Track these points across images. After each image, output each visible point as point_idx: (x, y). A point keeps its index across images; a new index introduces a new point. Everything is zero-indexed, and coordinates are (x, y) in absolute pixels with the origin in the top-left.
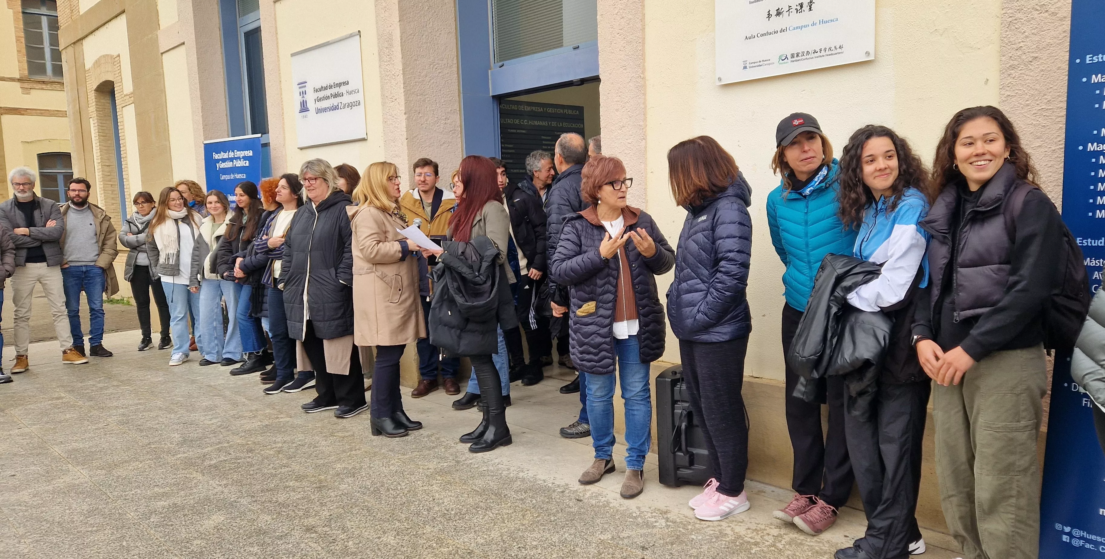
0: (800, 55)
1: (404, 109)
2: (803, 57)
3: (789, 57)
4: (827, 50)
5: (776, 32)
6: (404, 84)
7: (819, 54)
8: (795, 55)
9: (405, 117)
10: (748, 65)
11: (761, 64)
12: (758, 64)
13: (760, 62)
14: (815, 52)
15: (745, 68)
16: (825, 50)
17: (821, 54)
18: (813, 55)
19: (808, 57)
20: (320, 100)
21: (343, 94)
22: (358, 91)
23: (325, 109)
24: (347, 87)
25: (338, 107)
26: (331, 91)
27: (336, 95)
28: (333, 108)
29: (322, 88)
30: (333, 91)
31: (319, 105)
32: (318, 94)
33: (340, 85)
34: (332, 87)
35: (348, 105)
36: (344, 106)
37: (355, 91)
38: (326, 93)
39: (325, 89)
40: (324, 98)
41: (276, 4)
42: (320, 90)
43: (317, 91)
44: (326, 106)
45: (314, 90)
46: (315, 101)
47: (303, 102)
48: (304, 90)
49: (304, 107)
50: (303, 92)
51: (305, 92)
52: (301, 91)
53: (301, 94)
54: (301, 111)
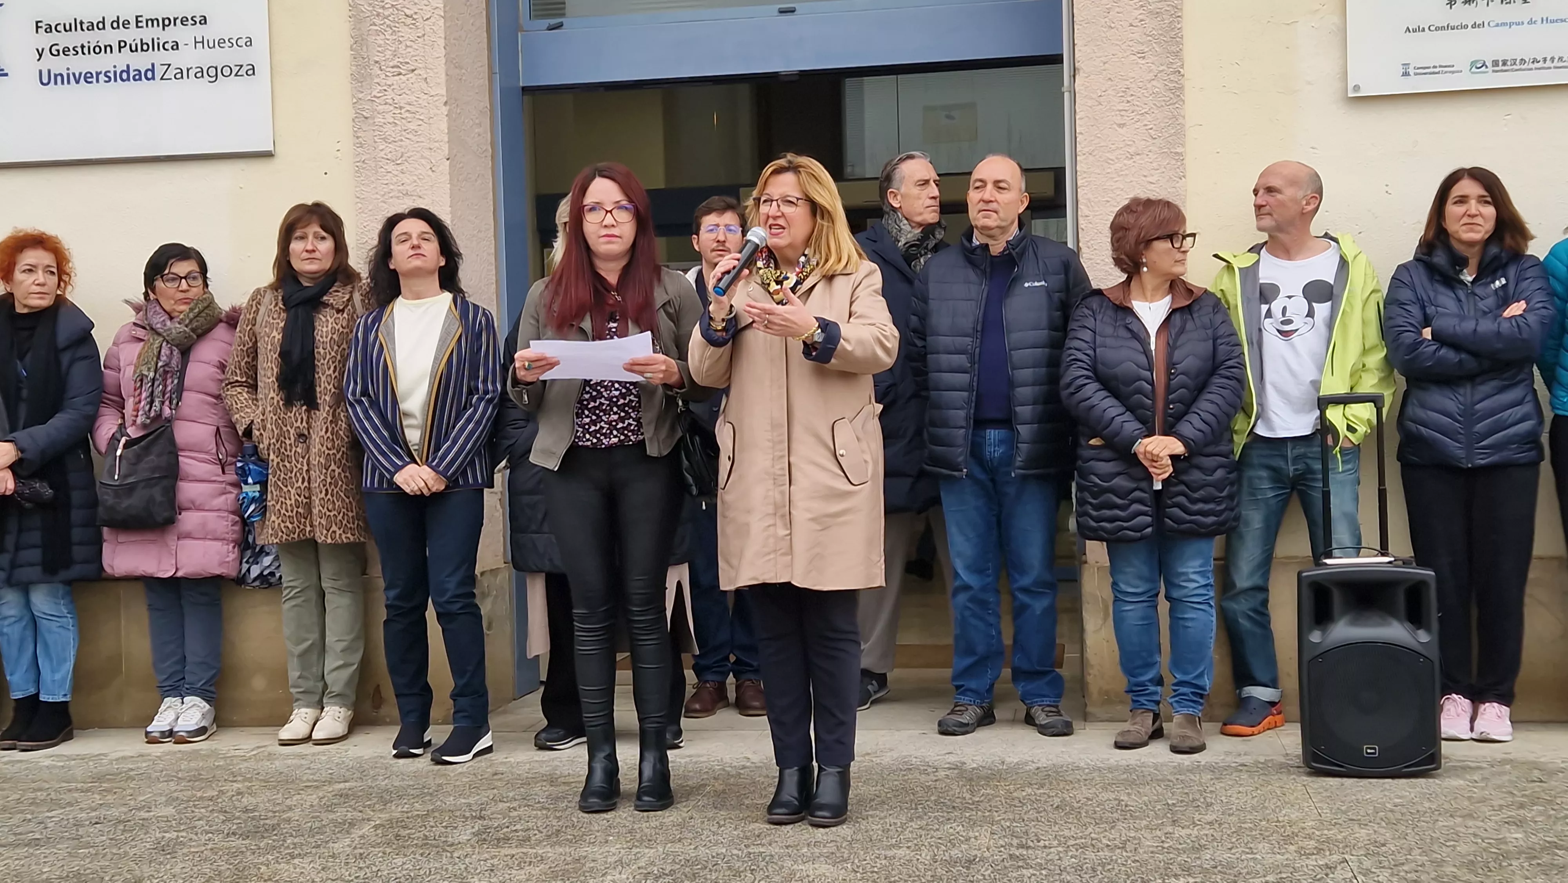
0: (1509, 63)
1: (444, 92)
2: (1515, 67)
3: (1489, 64)
4: (1556, 61)
5: (1466, 27)
6: (445, 38)
7: (1541, 65)
8: (1501, 63)
9: (445, 110)
10: (1411, 71)
11: (1436, 70)
12: (1432, 70)
13: (1435, 67)
14: (1535, 61)
15: (1406, 74)
16: (1552, 59)
17: (1545, 65)
18: (1531, 66)
19: (1523, 67)
20: (66, 51)
21: (176, 46)
22: (249, 42)
23: (88, 78)
24: (199, 31)
25: (149, 74)
26: (122, 34)
27: (143, 47)
28: (126, 75)
29: (78, 25)
30: (131, 35)
31: (59, 65)
32: (54, 37)
33: (166, 22)
34: (126, 23)
35: (201, 73)
36: (180, 74)
37: (234, 43)
38: (94, 36)
39: (91, 27)
40: (83, 49)
42: (67, 28)
43: (49, 29)
44: (94, 70)
45: (38, 27)
46: (40, 54)
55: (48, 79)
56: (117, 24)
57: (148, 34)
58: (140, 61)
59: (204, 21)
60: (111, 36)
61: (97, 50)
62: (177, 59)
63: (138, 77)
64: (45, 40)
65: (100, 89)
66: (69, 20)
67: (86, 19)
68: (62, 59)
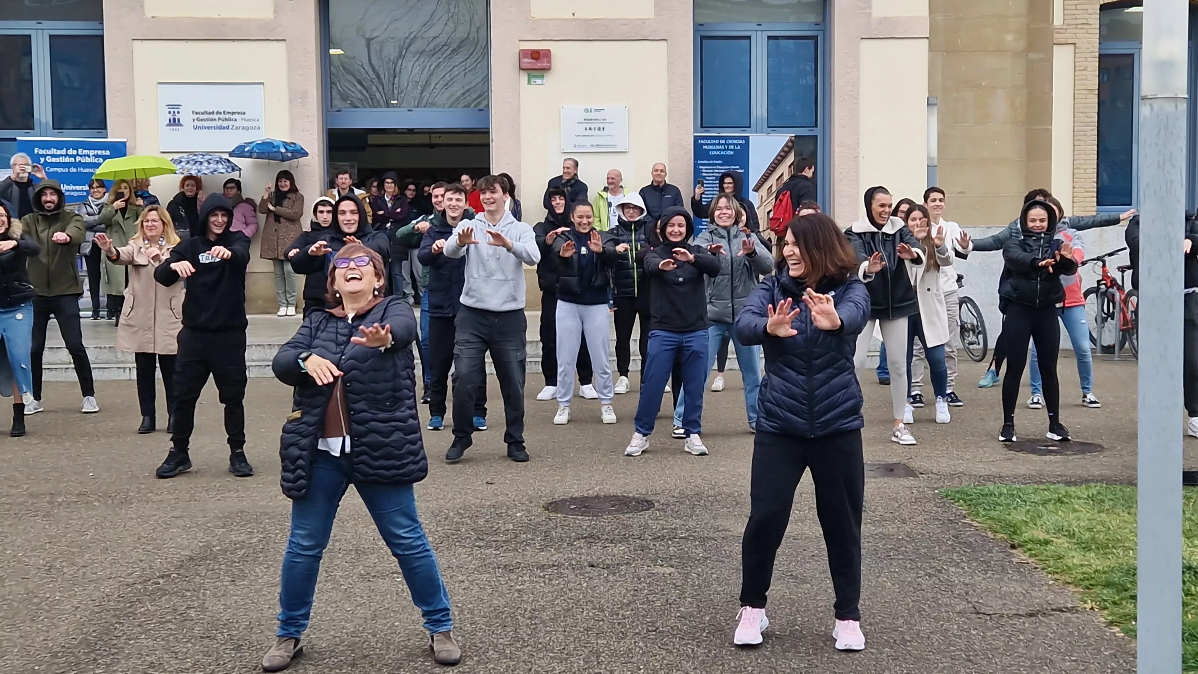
11: (582, 146)
20: (202, 120)
21: (236, 120)
22: (258, 120)
23: (208, 128)
24: (243, 116)
25: (228, 128)
26: (219, 116)
27: (226, 120)
28: (220, 128)
29: (205, 113)
30: (222, 116)
31: (200, 124)
32: (198, 116)
33: (233, 113)
34: (221, 113)
35: (243, 128)
36: (237, 128)
37: (254, 120)
38: (211, 116)
39: (210, 113)
40: (207, 120)
41: (134, 41)
42: (202, 114)
43: (197, 113)
44: (211, 126)
45: (193, 112)
46: (194, 120)
47: (174, 119)
48: (176, 111)
49: (174, 122)
50: (174, 112)
51: (178, 113)
52: (172, 110)
53: (172, 113)
54: (167, 125)
55: (196, 128)
56: (218, 113)
57: (227, 116)
58: (225, 124)
59: (244, 113)
60: (215, 116)
61: (212, 120)
62: (236, 124)
63: (224, 128)
64: (196, 116)
65: (213, 130)
66: (203, 111)
67: (208, 111)
68: (201, 122)
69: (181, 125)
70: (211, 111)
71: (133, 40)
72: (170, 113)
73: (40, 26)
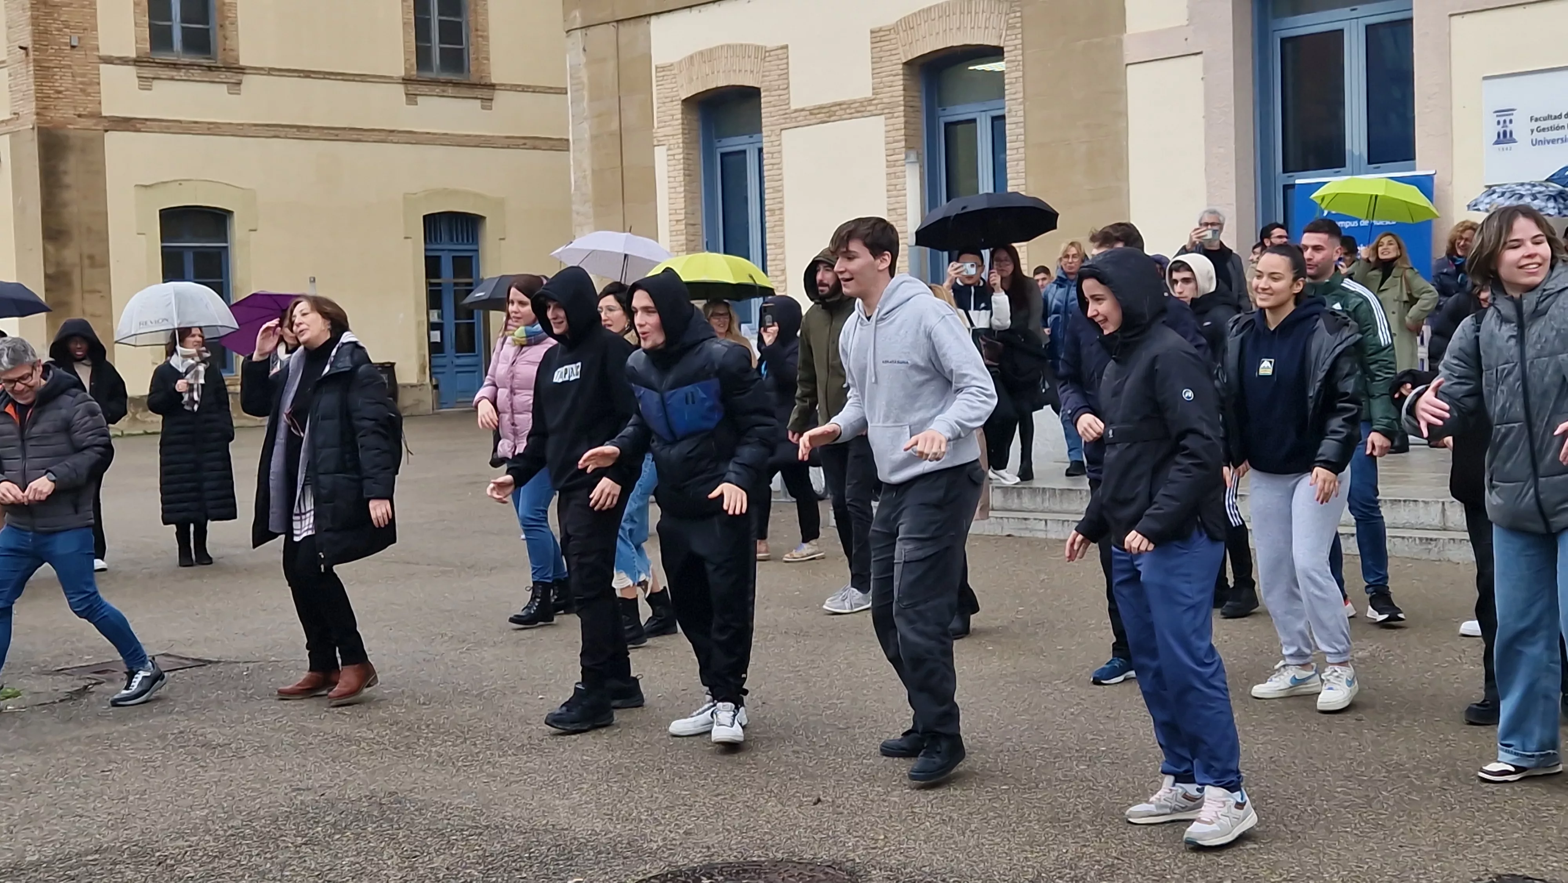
20: (1544, 130)
23: (1553, 141)
29: (1549, 117)
31: (1540, 136)
32: (1539, 123)
38: (1556, 122)
39: (1556, 118)
40: (1551, 128)
41: (1453, 18)
42: (1545, 119)
43: (1536, 120)
44: (1556, 138)
45: (1531, 119)
46: (1532, 131)
47: (1505, 133)
48: (1508, 118)
49: (1505, 138)
50: (1505, 121)
51: (1511, 121)
52: (1502, 119)
53: (1502, 123)
54: (1497, 143)
55: (1536, 143)
61: (1558, 128)
64: (1535, 125)
65: (1560, 145)
66: (1546, 115)
67: (1553, 114)
68: (1542, 133)
69: (1514, 141)
70: (1557, 114)
71: (1451, 15)
72: (1499, 123)
73: (1354, 14)
